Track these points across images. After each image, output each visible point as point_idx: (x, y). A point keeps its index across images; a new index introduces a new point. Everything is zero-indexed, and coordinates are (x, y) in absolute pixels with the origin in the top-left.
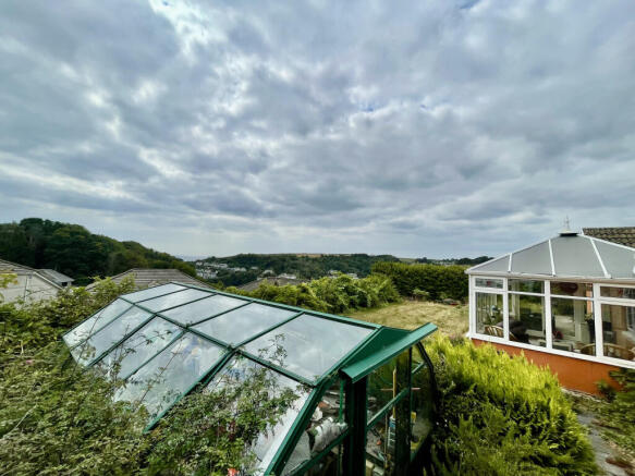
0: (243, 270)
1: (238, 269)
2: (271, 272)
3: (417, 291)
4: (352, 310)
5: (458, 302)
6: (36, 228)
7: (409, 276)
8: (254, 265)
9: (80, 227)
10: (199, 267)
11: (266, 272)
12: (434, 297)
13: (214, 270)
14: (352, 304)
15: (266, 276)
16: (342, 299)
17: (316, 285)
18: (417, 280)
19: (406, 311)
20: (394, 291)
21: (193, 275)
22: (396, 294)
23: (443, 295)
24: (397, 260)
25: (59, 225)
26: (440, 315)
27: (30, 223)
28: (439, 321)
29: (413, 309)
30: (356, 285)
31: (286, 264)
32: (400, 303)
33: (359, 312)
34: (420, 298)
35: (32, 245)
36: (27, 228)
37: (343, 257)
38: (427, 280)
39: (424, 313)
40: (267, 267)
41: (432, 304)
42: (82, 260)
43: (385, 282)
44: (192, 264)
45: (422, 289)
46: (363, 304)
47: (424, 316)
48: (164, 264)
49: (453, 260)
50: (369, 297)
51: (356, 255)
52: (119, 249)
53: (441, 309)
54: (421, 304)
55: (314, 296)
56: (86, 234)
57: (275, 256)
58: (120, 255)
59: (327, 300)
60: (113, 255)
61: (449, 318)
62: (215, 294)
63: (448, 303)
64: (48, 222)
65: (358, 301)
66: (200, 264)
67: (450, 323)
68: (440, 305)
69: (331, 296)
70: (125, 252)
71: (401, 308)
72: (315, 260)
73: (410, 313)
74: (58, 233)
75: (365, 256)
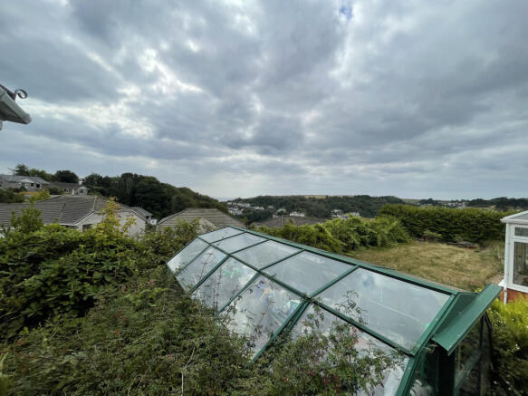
0: (262, 208)
1: (258, 208)
2: (284, 210)
3: (427, 232)
4: (363, 248)
5: (476, 245)
6: (130, 180)
7: (418, 218)
8: (271, 204)
9: (154, 178)
10: (230, 206)
11: (280, 210)
12: (447, 239)
13: (240, 208)
14: (363, 243)
15: (280, 214)
16: (354, 239)
17: (330, 226)
18: (428, 223)
19: (418, 252)
20: (403, 231)
21: (226, 212)
22: (406, 235)
23: (457, 238)
24: (400, 201)
25: (142, 177)
26: (456, 258)
27: (126, 176)
28: (456, 264)
29: (425, 251)
30: (366, 225)
31: (296, 204)
32: (410, 244)
33: (370, 251)
34: (431, 239)
35: (129, 191)
36: (125, 180)
37: (346, 198)
38: (438, 222)
39: (438, 255)
40: (281, 206)
41: (444, 246)
42: (157, 201)
43: (394, 224)
44: (225, 204)
45: (432, 230)
46: (373, 243)
47: (438, 258)
48: (206, 203)
49: (463, 201)
50: (379, 238)
51: (359, 196)
52: (177, 193)
53: (457, 252)
54: (433, 245)
55: (330, 234)
56: (157, 182)
57: (287, 197)
58: (178, 198)
59: (340, 239)
60: (174, 197)
61: (468, 262)
62: (269, 239)
63: (465, 246)
64: (136, 175)
65: (368, 240)
66: (229, 203)
67: (469, 267)
68: (455, 248)
69: (344, 236)
70: (182, 195)
71: (412, 248)
72: (320, 201)
73: (423, 254)
74: (142, 182)
75: (367, 197)
